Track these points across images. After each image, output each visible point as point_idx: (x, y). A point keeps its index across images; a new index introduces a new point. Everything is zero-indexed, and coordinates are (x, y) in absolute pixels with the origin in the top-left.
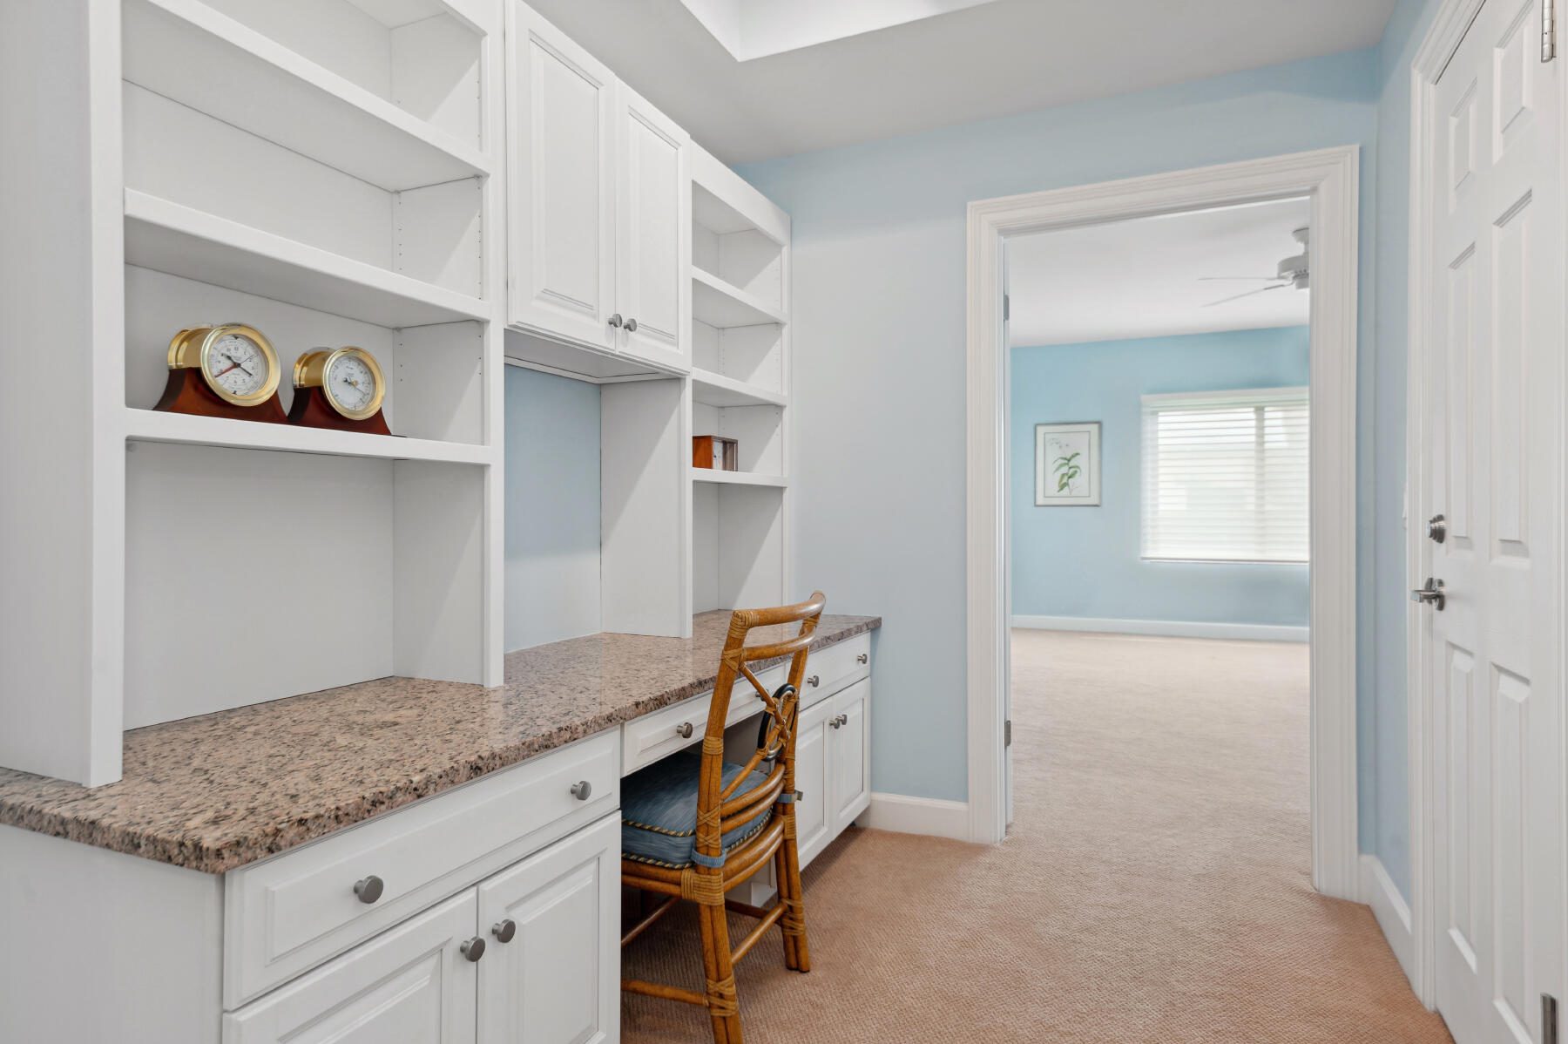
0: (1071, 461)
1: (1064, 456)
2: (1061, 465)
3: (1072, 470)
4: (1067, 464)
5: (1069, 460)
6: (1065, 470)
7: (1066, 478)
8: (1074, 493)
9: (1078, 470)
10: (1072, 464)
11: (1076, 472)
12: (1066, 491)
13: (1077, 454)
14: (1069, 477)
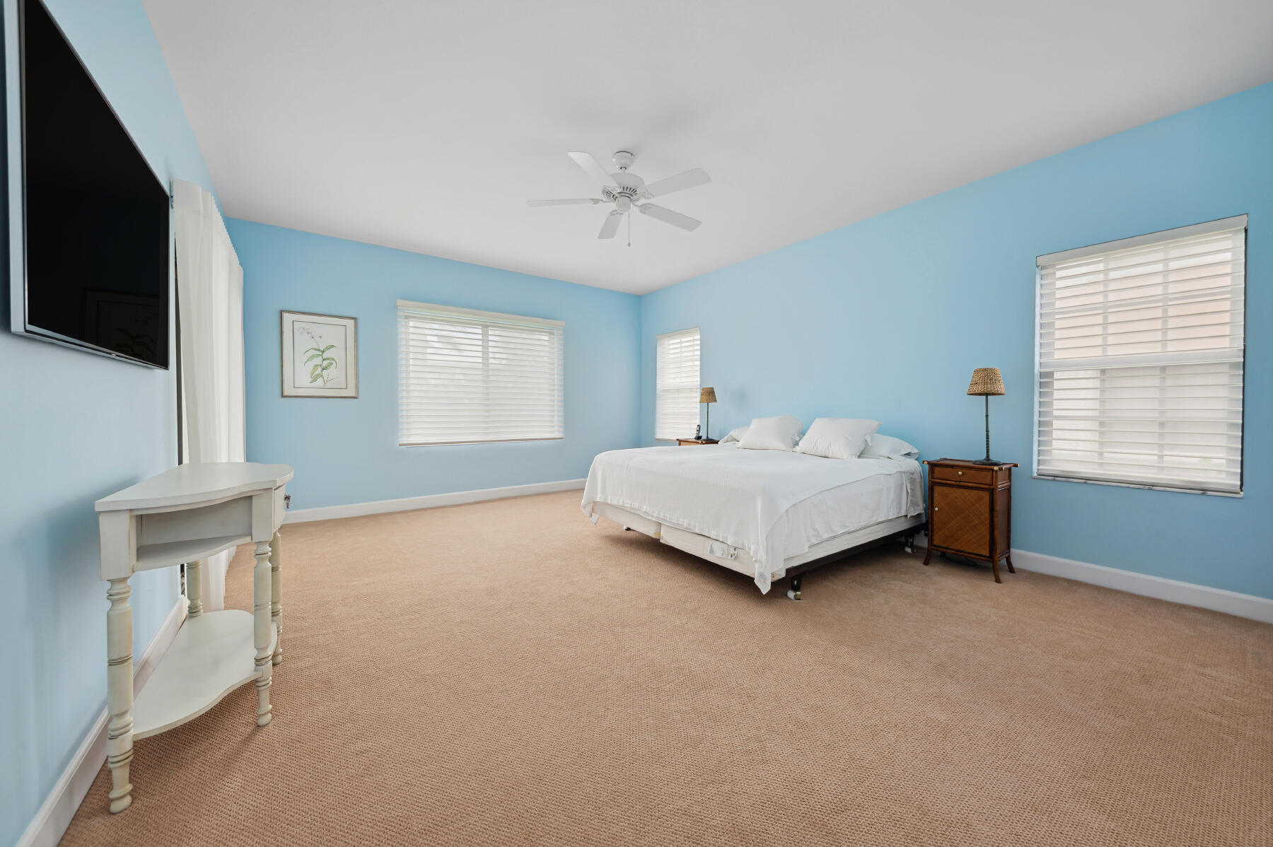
0: (325, 353)
1: (316, 347)
2: (313, 357)
3: (325, 363)
4: (321, 355)
5: (323, 352)
6: (318, 361)
7: (320, 369)
8: (329, 385)
9: (334, 362)
10: (325, 355)
11: (332, 364)
12: (320, 382)
13: (332, 346)
14: (323, 369)
